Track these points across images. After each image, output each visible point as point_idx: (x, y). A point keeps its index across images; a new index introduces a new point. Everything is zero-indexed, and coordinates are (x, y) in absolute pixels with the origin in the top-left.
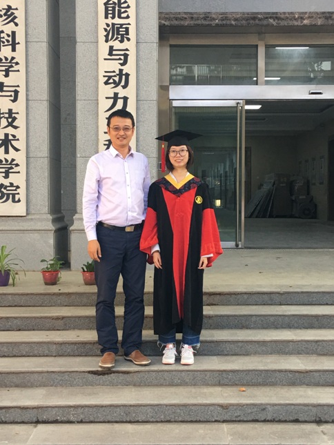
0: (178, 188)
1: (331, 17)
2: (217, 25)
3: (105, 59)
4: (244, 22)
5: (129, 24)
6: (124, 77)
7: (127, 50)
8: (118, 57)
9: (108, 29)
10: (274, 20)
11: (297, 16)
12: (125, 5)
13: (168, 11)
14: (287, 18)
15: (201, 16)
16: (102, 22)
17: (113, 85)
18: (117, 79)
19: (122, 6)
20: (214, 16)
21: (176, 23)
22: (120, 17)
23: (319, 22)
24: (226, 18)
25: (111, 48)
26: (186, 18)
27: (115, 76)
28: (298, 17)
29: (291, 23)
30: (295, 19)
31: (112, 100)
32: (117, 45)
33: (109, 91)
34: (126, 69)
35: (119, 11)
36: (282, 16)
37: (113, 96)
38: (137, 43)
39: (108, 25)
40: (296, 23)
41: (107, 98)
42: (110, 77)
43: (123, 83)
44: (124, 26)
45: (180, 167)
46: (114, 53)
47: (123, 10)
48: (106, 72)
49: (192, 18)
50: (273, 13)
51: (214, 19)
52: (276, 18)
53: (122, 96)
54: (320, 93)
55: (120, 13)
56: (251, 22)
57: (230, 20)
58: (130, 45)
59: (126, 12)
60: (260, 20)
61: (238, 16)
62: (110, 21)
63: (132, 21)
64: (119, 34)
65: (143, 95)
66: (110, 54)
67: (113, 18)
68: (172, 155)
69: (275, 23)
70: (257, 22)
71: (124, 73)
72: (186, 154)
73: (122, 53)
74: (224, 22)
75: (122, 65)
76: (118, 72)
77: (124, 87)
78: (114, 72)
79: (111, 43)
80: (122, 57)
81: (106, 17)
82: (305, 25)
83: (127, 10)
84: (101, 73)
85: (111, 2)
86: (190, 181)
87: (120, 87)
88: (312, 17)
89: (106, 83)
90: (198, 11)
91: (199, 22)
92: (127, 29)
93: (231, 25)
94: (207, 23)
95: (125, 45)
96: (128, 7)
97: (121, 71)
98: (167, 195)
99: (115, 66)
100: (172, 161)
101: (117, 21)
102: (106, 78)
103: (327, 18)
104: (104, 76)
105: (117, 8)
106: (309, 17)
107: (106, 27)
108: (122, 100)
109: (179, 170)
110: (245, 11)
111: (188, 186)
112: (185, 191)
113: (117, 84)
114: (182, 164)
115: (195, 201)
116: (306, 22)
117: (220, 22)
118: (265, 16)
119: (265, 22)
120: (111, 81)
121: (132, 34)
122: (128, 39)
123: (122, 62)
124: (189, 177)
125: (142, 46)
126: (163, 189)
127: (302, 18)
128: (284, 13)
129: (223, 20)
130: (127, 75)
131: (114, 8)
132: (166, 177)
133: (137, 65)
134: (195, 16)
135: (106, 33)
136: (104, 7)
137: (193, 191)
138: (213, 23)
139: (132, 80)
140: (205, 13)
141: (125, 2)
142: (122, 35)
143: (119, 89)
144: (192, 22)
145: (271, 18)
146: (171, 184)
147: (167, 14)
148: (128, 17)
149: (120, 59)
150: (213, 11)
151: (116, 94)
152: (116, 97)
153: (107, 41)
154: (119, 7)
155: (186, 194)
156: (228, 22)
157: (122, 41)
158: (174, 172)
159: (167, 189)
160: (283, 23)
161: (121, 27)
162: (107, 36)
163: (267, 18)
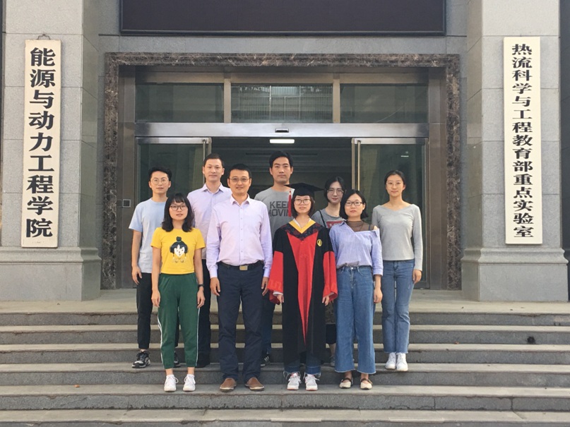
0: (302, 232)
1: (288, 59)
2: (177, 65)
3: (31, 102)
4: (203, 62)
5: (54, 71)
6: (48, 118)
7: (52, 94)
8: (43, 100)
9: (34, 75)
10: (233, 61)
11: (255, 58)
12: (51, 54)
13: (129, 51)
14: (246, 59)
15: (161, 57)
16: (29, 69)
17: (38, 126)
18: (42, 120)
19: (48, 54)
20: (173, 56)
21: (136, 63)
22: (45, 64)
23: (278, 63)
24: (186, 59)
25: (37, 93)
26: (146, 58)
27: (40, 118)
28: (257, 58)
29: (250, 64)
30: (255, 60)
31: (37, 140)
32: (42, 89)
33: (34, 131)
34: (50, 111)
35: (45, 59)
36: (241, 57)
37: (37, 136)
38: (62, 87)
39: (34, 71)
40: (255, 64)
41: (32, 138)
42: (35, 119)
43: (47, 124)
44: (49, 72)
45: (303, 214)
46: (40, 96)
47: (48, 58)
48: (31, 114)
49: (152, 58)
50: (232, 54)
51: (174, 59)
52: (235, 59)
53: (46, 136)
54: (286, 131)
55: (46, 60)
56: (211, 62)
57: (190, 60)
58: (55, 90)
59: (51, 59)
60: (219, 60)
61: (197, 57)
62: (36, 68)
63: (57, 67)
64: (44, 80)
65: (67, 135)
66: (36, 97)
67: (39, 65)
68: (296, 203)
69: (233, 64)
70: (217, 62)
71: (49, 115)
72: (309, 202)
73: (47, 96)
74: (184, 62)
75: (47, 107)
76: (43, 114)
77: (49, 128)
78: (39, 114)
79: (37, 88)
80: (47, 101)
81: (33, 64)
82: (263, 66)
83: (52, 58)
84: (27, 115)
85: (37, 51)
86: (312, 226)
87: (44, 128)
88: (270, 58)
89: (32, 124)
90: (159, 51)
91: (159, 62)
92: (52, 75)
93: (191, 65)
94: (168, 63)
95: (50, 89)
96: (54, 55)
97: (46, 113)
98: (292, 239)
99: (40, 108)
100: (297, 208)
101: (43, 67)
102: (32, 120)
103: (284, 60)
104: (30, 118)
105: (43, 56)
106: (267, 59)
107: (32, 73)
108: (46, 140)
109: (303, 217)
110: (205, 52)
111: (310, 231)
112: (309, 235)
113: (41, 125)
114: (305, 211)
115: (317, 244)
116: (264, 63)
117: (180, 62)
118: (224, 57)
119: (224, 63)
120: (36, 122)
121: (57, 80)
122: (53, 84)
123: (46, 104)
124: (311, 222)
125: (66, 91)
126: (288, 234)
127: (261, 60)
128: (243, 54)
129: (183, 60)
130: (52, 117)
131: (40, 56)
132: (290, 223)
133: (61, 108)
134: (155, 56)
135: (32, 79)
136: (31, 55)
137: (315, 235)
138: (173, 63)
139: (57, 121)
140: (165, 54)
141: (51, 51)
142: (48, 81)
143: (44, 130)
144: (151, 62)
145: (230, 58)
146: (295, 229)
147: (127, 54)
148: (53, 64)
149: (45, 102)
150: (174, 51)
151: (41, 134)
152: (40, 137)
153: (33, 86)
154: (45, 55)
155: (309, 238)
156: (188, 62)
157: (47, 86)
158: (298, 218)
159: (292, 234)
160: (242, 64)
161: (47, 73)
162: (33, 82)
163: (226, 59)
